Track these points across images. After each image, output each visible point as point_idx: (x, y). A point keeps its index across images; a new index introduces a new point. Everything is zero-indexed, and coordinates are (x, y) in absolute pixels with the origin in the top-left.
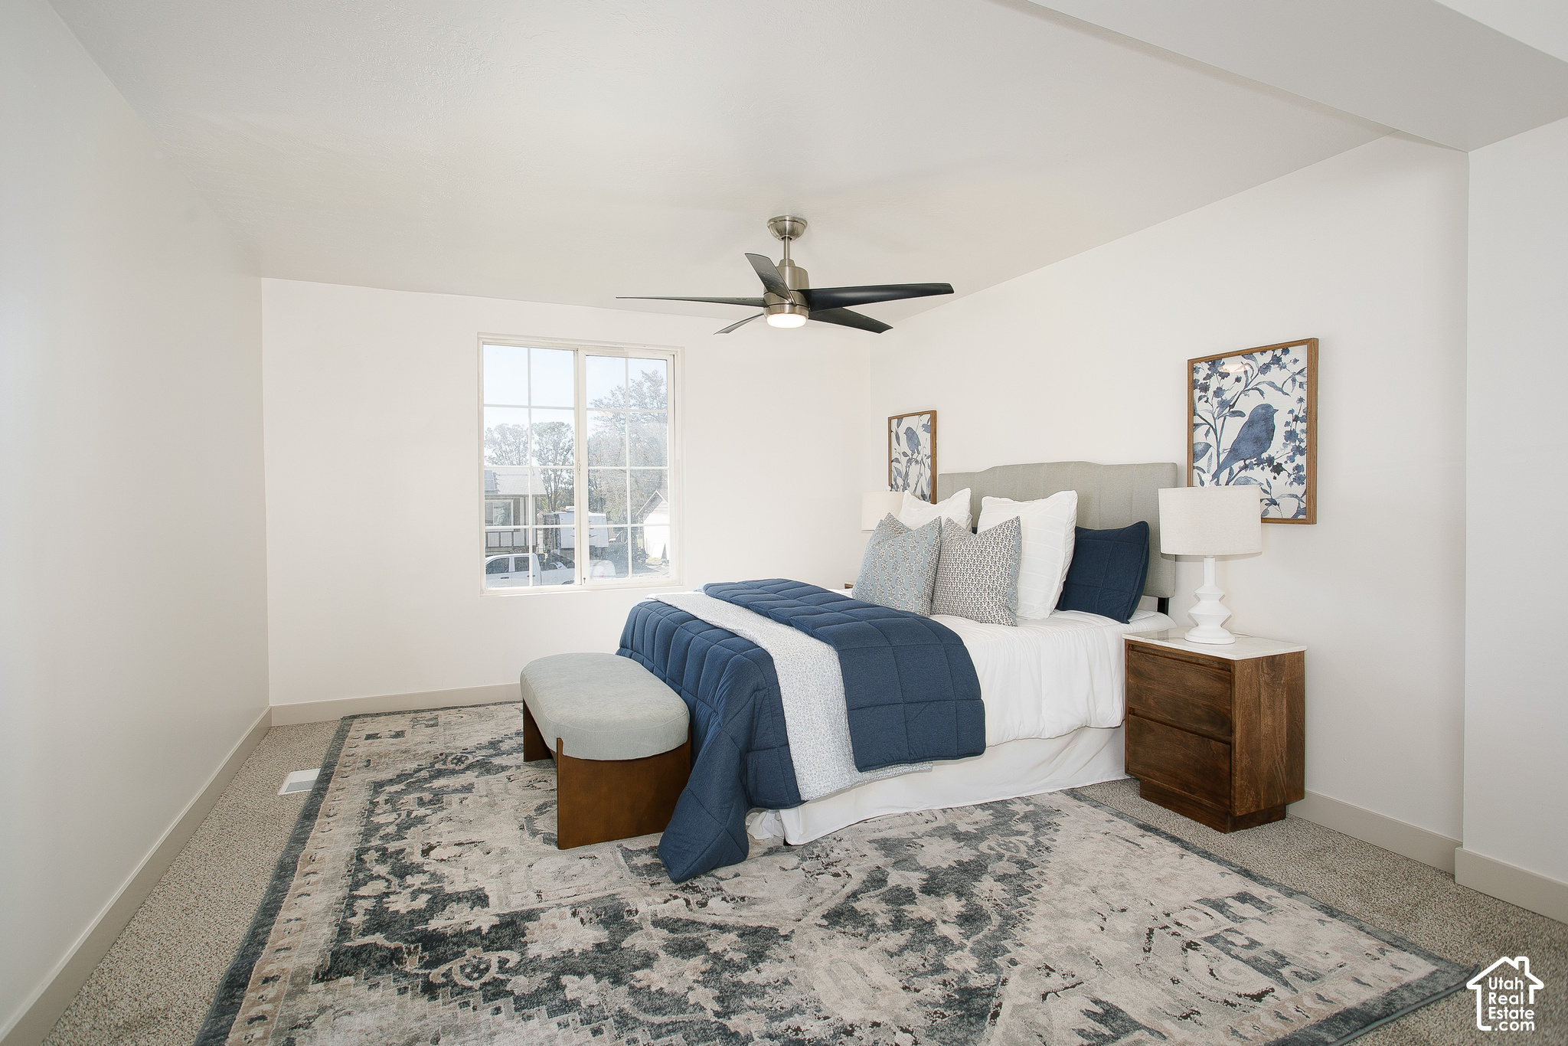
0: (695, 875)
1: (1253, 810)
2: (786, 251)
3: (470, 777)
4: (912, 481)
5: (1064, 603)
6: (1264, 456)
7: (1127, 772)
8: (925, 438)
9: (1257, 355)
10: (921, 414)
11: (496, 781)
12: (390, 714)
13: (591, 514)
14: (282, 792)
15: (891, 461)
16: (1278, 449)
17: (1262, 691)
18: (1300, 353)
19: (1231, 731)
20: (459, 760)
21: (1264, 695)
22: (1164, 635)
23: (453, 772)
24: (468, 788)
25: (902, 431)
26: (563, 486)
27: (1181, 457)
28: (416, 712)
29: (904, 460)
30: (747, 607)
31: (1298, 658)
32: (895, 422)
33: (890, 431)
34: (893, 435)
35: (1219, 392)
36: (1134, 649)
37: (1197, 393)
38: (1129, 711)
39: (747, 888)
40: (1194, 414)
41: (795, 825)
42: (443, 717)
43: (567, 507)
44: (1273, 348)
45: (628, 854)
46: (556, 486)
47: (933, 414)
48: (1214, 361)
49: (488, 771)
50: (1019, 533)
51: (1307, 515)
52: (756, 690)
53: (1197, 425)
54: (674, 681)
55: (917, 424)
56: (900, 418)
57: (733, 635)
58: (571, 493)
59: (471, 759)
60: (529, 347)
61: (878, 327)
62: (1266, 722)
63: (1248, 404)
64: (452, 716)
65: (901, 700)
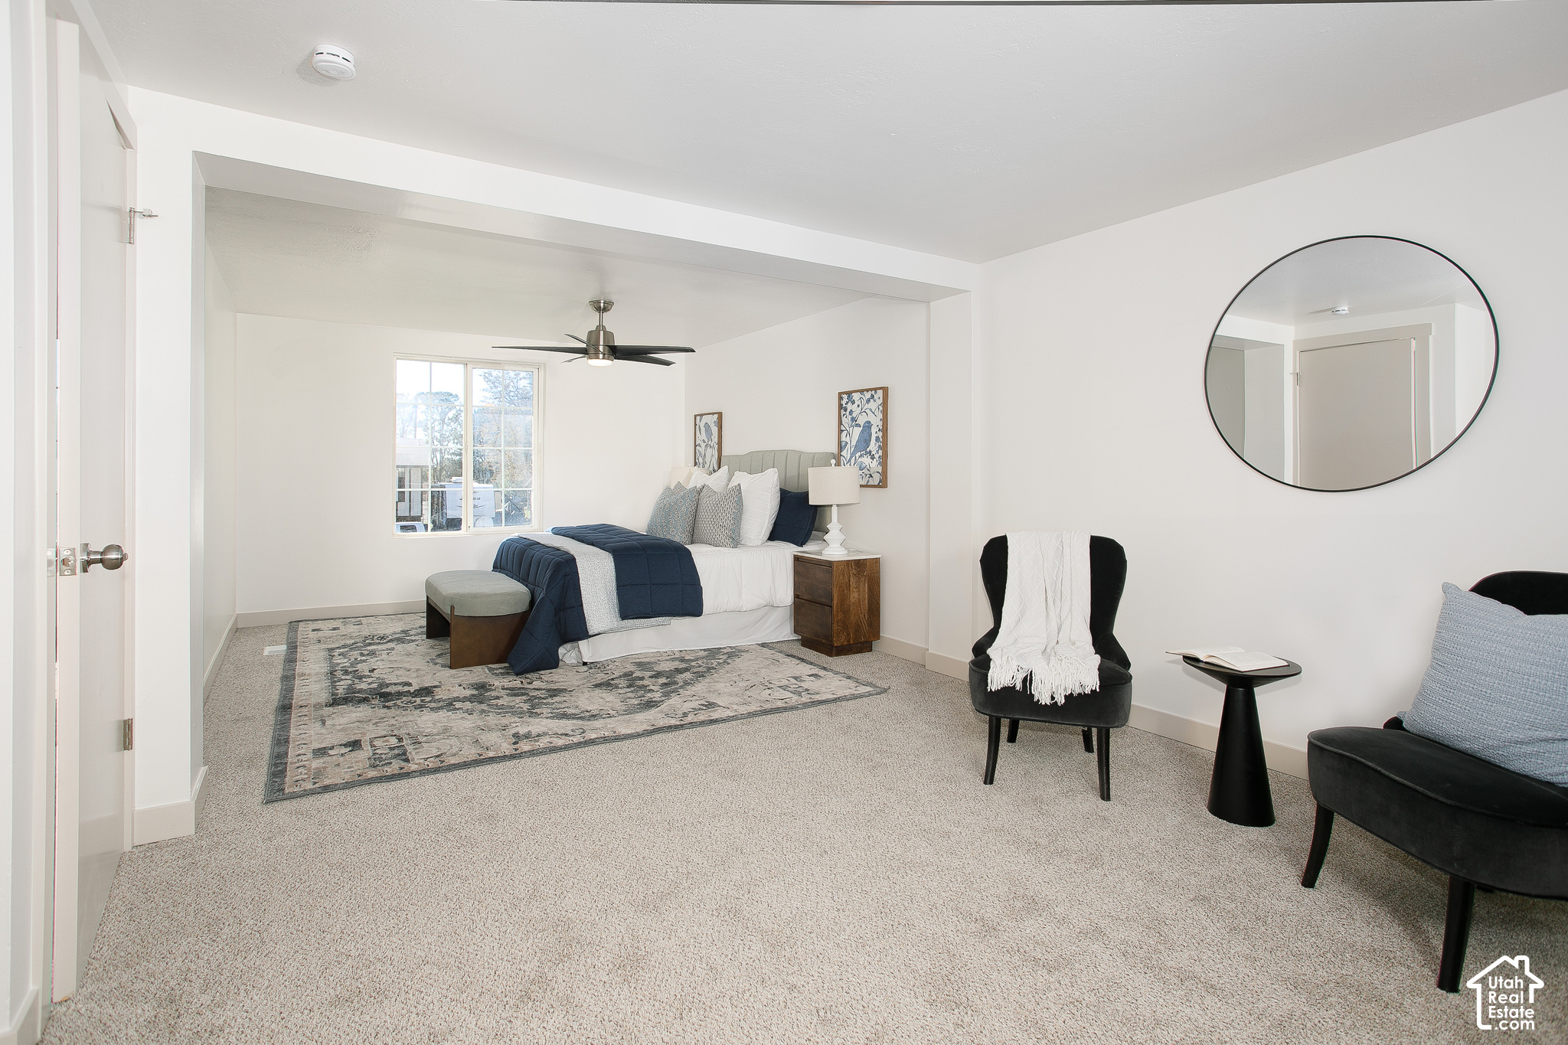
0: (528, 671)
1: (845, 643)
2: (601, 320)
3: (390, 645)
4: (708, 460)
5: (774, 536)
6: (868, 450)
7: (796, 632)
8: (715, 430)
9: (865, 392)
10: (713, 414)
11: (411, 647)
12: (325, 620)
13: (476, 484)
14: (265, 654)
15: (696, 446)
16: (873, 446)
17: (851, 579)
18: (880, 393)
19: (832, 600)
20: (383, 638)
21: (853, 580)
22: (820, 553)
23: (379, 643)
24: (393, 649)
25: (702, 425)
26: (450, 457)
27: (834, 449)
28: (345, 618)
29: (703, 445)
30: (573, 538)
31: (877, 561)
32: (698, 418)
33: (696, 425)
34: (697, 427)
35: (851, 412)
36: (797, 559)
37: (843, 412)
38: (796, 596)
39: (555, 678)
40: (841, 424)
41: (587, 649)
42: (364, 620)
43: (454, 479)
44: (871, 390)
45: (490, 670)
46: (442, 458)
47: (720, 415)
48: (849, 393)
49: (403, 643)
50: (740, 493)
51: (883, 484)
52: (566, 575)
53: (842, 431)
54: (524, 580)
55: (712, 420)
56: (701, 415)
57: (558, 550)
58: (460, 464)
59: (390, 637)
60: (431, 362)
61: (667, 363)
62: (854, 596)
63: (862, 420)
64: (371, 620)
65: (648, 582)
